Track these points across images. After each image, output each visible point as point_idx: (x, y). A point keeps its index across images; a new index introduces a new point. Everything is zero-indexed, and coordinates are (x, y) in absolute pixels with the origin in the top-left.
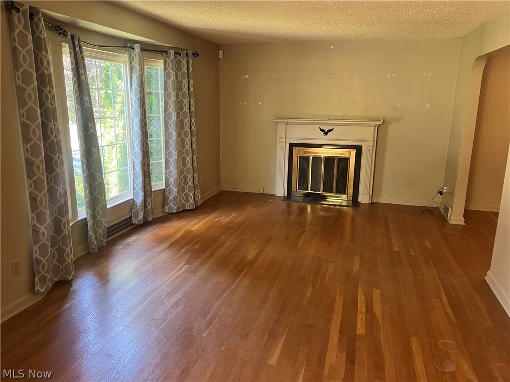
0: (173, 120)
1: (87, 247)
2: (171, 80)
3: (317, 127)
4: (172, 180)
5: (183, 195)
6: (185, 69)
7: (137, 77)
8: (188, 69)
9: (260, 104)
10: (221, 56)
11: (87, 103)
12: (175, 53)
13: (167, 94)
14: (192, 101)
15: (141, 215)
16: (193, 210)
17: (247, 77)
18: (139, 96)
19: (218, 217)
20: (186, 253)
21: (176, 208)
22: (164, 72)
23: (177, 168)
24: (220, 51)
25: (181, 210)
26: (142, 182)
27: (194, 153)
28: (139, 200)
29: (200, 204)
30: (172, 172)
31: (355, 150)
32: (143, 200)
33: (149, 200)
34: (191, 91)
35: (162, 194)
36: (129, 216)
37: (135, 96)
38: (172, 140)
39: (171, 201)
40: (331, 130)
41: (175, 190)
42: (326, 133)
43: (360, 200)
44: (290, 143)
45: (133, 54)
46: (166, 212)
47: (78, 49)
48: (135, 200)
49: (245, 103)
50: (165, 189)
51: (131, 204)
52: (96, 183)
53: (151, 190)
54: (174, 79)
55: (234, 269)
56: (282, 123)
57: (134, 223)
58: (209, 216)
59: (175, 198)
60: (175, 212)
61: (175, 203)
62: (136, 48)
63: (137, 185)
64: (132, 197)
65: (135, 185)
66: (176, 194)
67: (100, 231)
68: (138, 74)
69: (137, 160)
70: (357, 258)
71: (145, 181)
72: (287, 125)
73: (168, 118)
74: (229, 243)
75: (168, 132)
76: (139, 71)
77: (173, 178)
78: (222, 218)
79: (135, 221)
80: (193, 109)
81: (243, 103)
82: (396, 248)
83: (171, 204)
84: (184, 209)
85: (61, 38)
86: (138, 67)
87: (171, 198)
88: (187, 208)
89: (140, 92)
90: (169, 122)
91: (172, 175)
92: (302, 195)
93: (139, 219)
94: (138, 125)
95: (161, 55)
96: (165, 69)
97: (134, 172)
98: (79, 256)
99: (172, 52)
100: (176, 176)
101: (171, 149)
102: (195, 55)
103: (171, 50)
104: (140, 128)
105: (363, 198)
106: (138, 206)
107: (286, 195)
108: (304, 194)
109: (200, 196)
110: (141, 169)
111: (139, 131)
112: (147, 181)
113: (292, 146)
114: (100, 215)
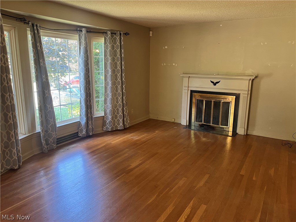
0: (109, 74)
1: (42, 149)
2: (109, 49)
3: (209, 80)
4: (108, 111)
5: (116, 120)
6: (118, 43)
7: (83, 48)
8: (121, 43)
9: (174, 64)
10: (151, 35)
11: (41, 63)
12: (111, 33)
13: (107, 58)
14: (123, 63)
15: (84, 131)
16: (122, 130)
17: (166, 47)
18: (84, 59)
19: (133, 136)
20: (95, 159)
21: (110, 128)
22: (105, 45)
23: (112, 104)
24: (150, 32)
25: (114, 129)
26: (85, 111)
27: (124, 95)
28: (83, 122)
29: (128, 127)
30: (109, 106)
31: (235, 97)
32: (85, 122)
33: (90, 122)
34: (122, 56)
35: (102, 119)
36: (77, 131)
37: (82, 60)
38: (109, 87)
39: (107, 123)
40: (218, 82)
41: (110, 117)
42: (215, 84)
43: (238, 131)
44: (191, 90)
45: (81, 35)
46: (104, 130)
47: (36, 32)
48: (81, 122)
49: (165, 64)
50: (104, 116)
51: (78, 124)
52: (48, 111)
53: (92, 117)
54: (110, 49)
55: (115, 174)
56: (186, 77)
57: (80, 136)
58: (129, 135)
59: (110, 122)
60: (110, 130)
61: (110, 125)
62: (83, 31)
63: (82, 113)
64: (79, 120)
65: (81, 113)
66: (111, 120)
67: (51, 140)
68: (84, 46)
69: (82, 98)
70: (207, 177)
71: (87, 111)
72: (190, 79)
73: (107, 73)
74: (127, 155)
75: (106, 82)
76: (85, 44)
77: (109, 110)
78: (135, 137)
79: (80, 135)
80: (123, 67)
81: (163, 64)
82: (242, 172)
83: (107, 126)
84: (117, 129)
85: (26, 25)
86: (84, 42)
87: (108, 122)
88: (119, 129)
89: (85, 57)
90: (107, 76)
91: (108, 108)
92: (198, 125)
93: (83, 133)
94: (83, 77)
95: (103, 35)
96: (105, 43)
97: (81, 105)
98: (35, 154)
99: (109, 33)
100: (111, 108)
101: (108, 92)
102: (126, 34)
103: (108, 32)
104: (84, 79)
105: (241, 131)
106: (83, 126)
107: (188, 124)
108: (199, 125)
109: (129, 122)
110: (84, 104)
111: (84, 80)
112: (89, 111)
113: (192, 92)
114: (50, 130)
